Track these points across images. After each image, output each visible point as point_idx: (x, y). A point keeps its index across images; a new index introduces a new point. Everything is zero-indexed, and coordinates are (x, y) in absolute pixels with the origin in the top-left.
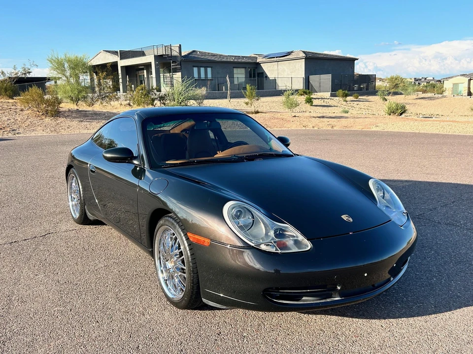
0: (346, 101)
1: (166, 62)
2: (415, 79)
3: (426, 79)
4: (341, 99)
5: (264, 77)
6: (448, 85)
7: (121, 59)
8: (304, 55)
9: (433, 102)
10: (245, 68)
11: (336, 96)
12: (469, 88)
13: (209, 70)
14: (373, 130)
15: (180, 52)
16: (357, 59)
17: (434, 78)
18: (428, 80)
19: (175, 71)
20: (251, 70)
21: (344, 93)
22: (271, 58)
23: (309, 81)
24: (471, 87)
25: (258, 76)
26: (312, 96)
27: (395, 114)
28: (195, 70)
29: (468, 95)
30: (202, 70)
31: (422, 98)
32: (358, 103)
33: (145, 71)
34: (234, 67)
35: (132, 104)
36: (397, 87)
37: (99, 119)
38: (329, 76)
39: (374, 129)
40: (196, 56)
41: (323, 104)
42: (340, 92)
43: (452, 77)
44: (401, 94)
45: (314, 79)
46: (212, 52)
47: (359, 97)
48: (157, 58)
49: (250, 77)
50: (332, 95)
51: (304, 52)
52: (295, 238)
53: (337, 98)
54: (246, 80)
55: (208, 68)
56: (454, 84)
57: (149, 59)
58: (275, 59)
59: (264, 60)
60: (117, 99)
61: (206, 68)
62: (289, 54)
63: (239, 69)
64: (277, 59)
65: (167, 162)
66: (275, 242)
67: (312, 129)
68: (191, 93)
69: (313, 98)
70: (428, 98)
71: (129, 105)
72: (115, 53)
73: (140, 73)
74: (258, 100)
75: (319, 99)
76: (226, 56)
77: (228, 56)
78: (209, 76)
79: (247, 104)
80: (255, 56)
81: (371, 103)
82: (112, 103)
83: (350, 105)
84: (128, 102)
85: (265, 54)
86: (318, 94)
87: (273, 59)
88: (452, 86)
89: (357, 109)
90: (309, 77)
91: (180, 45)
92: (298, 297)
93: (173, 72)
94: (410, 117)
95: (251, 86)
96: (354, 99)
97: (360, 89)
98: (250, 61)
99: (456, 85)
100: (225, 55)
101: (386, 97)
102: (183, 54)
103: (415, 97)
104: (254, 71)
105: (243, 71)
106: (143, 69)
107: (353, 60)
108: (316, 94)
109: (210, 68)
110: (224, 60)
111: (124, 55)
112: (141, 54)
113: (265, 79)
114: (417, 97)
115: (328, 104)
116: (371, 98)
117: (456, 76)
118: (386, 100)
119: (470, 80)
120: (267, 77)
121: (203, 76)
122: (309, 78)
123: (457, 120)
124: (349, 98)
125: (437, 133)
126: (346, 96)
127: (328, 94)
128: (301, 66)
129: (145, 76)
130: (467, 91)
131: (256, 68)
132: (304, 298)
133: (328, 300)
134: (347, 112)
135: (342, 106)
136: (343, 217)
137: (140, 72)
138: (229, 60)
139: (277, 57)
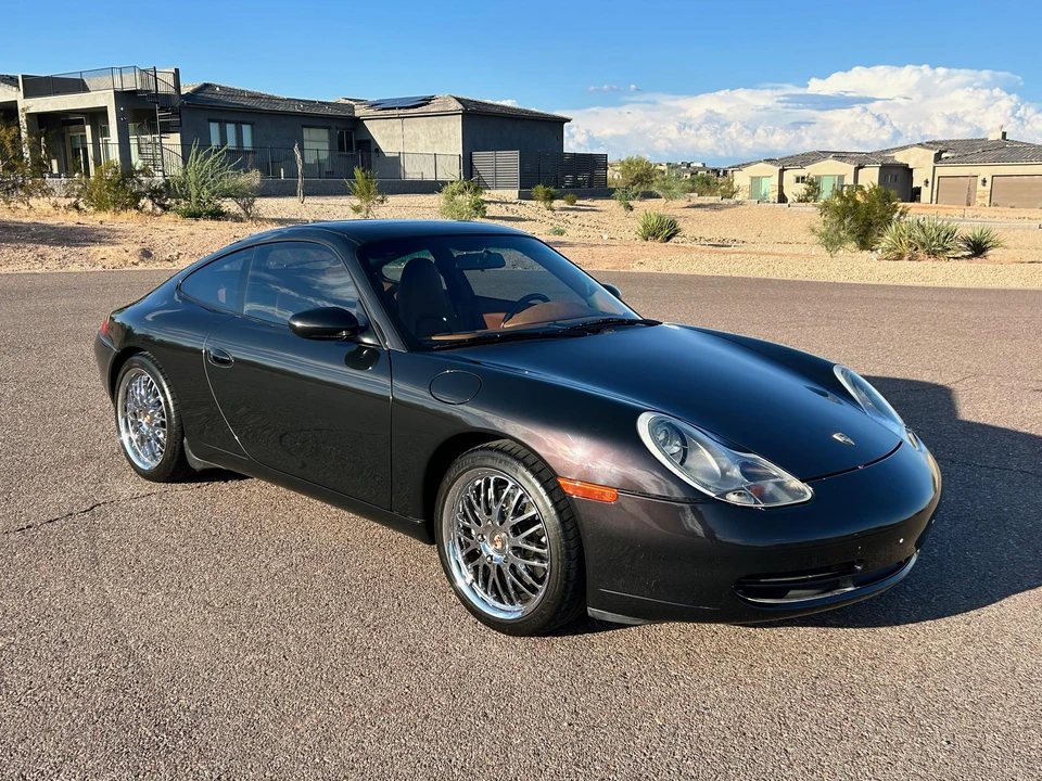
0: (553, 210)
1: (142, 109)
2: (669, 164)
3: (689, 165)
4: (541, 204)
5: (373, 149)
6: (741, 179)
7: (27, 95)
8: (460, 106)
9: (720, 214)
10: (329, 128)
11: (530, 198)
12: (781, 187)
13: (246, 129)
14: (634, 270)
15: (177, 87)
16: (569, 121)
17: (704, 165)
18: (695, 168)
19: (167, 129)
20: (342, 133)
21: (548, 192)
22: (386, 108)
23: (472, 164)
24: (784, 185)
25: (358, 148)
26: (482, 197)
27: (657, 237)
28: (214, 128)
29: (780, 202)
30: (231, 129)
31: (699, 206)
32: (576, 213)
33: (88, 128)
34: (304, 126)
35: (81, 205)
36: (643, 181)
37: (18, 241)
38: (515, 155)
39: (637, 269)
40: (214, 97)
41: (506, 214)
42: (540, 189)
43: (749, 164)
44: (658, 197)
45: (482, 159)
46: (249, 90)
47: (578, 202)
48: (122, 97)
49: (341, 148)
50: (521, 196)
51: (459, 100)
52: (779, 480)
53: (533, 203)
54: (331, 155)
55: (228, 125)
56: (752, 178)
57: (100, 97)
58: (395, 112)
59: (371, 112)
60: (47, 192)
61: (238, 125)
62: (427, 101)
63: (313, 131)
64: (401, 111)
65: (433, 338)
66: (749, 488)
67: (511, 268)
68: (227, 183)
69: (484, 202)
70: (711, 205)
71: (76, 207)
72: (11, 81)
73: (73, 130)
74: (382, 201)
75: (495, 202)
76: (283, 100)
77: (288, 99)
78: (247, 143)
79: (357, 210)
80: (347, 102)
81: (602, 214)
82: (33, 201)
83: (560, 217)
84: (73, 200)
85: (372, 99)
86: (494, 192)
87: (391, 112)
88: (748, 182)
89: (577, 227)
90: (471, 154)
91: (177, 70)
92: (780, 592)
93: (162, 132)
94: (683, 245)
95: (364, 171)
96: (566, 206)
97: (576, 185)
98: (339, 113)
99: (756, 180)
100: (282, 96)
101: (631, 203)
102: (184, 92)
103: (685, 204)
104: (349, 135)
105: (324, 134)
106: (81, 122)
107: (562, 121)
108: (487, 191)
109: (248, 126)
110: (281, 108)
111: (34, 86)
112: (78, 86)
113: (373, 155)
114: (689, 203)
115: (516, 215)
116: (599, 203)
117: (756, 163)
118: (632, 210)
119: (782, 171)
120: (378, 150)
121: (231, 143)
122: (471, 157)
123: (776, 251)
124: (557, 203)
125: (765, 276)
126: (552, 198)
127: (512, 194)
128: (454, 129)
129: (89, 139)
130: (777, 193)
131: (354, 129)
132: (791, 593)
133: (837, 592)
134: (561, 233)
135: (546, 219)
136: (835, 436)
137: (72, 127)
138: (291, 109)
139: (400, 108)
